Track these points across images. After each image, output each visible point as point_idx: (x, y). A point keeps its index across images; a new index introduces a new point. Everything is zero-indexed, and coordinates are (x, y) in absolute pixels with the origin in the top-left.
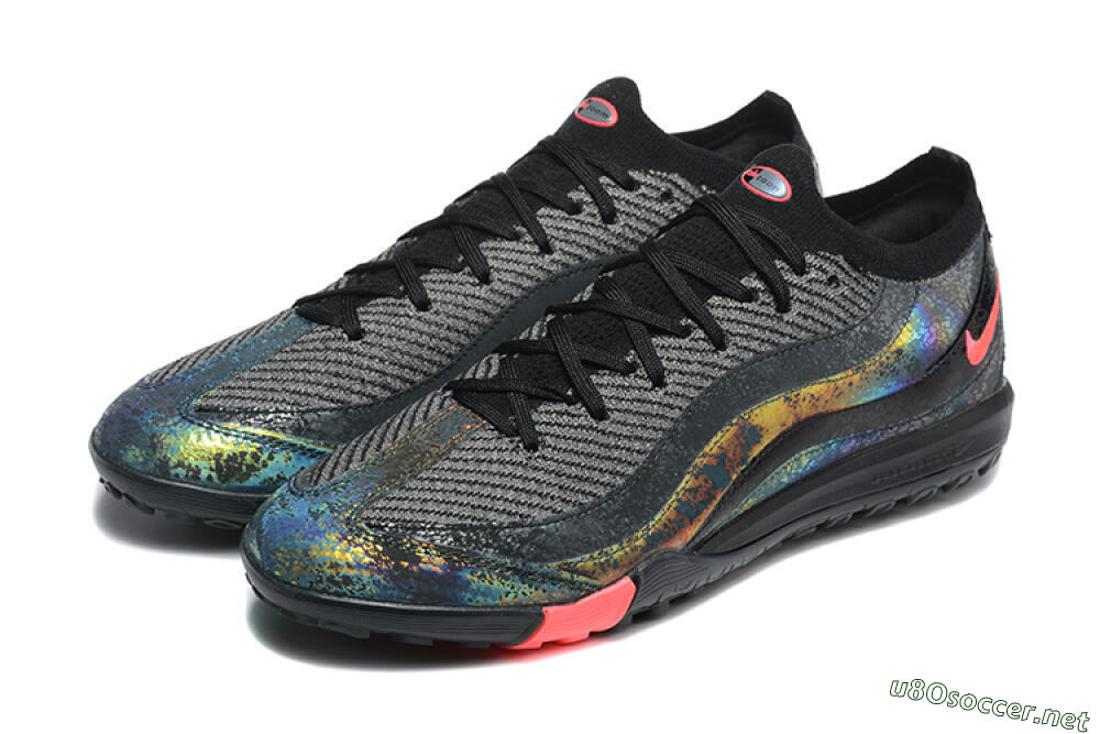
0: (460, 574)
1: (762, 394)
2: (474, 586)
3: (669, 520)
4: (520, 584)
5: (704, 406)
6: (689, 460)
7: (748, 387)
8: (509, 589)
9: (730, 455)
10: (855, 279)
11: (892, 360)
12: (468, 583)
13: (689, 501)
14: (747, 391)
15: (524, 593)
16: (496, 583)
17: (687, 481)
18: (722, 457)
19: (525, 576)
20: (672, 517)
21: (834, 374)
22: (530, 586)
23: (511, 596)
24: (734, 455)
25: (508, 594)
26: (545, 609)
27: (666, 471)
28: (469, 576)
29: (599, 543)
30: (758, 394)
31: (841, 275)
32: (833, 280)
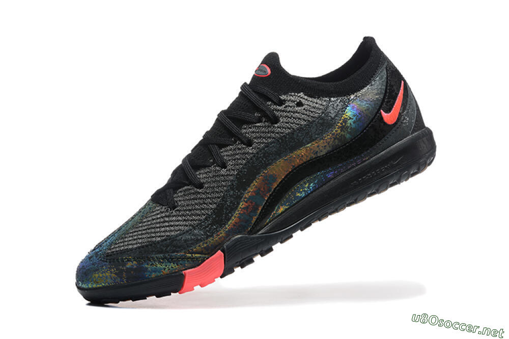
0: (143, 265)
1: (272, 161)
2: (149, 269)
3: (236, 223)
4: (169, 264)
5: (245, 171)
6: (241, 196)
7: (264, 159)
8: (164, 267)
9: (262, 189)
10: (311, 101)
11: (339, 131)
12: (147, 268)
13: (244, 213)
14: (264, 161)
15: (172, 267)
16: (159, 266)
17: (242, 205)
18: (258, 192)
19: (171, 260)
20: (236, 221)
21: (308, 144)
22: (174, 263)
23: (167, 269)
24: (264, 189)
25: (165, 269)
26: (183, 272)
27: (230, 203)
28: (146, 266)
29: (202, 239)
30: (270, 161)
31: (303, 101)
32: (300, 104)
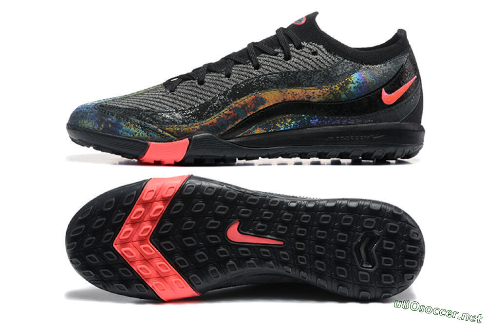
0: (121, 123)
1: (269, 87)
2: (124, 128)
3: (213, 123)
4: (141, 131)
5: (242, 86)
6: (229, 103)
7: (263, 83)
8: (136, 131)
9: (249, 106)
10: (326, 55)
11: (338, 89)
12: (122, 127)
13: (224, 118)
14: (263, 85)
15: (142, 134)
16: (132, 129)
17: (226, 111)
18: (244, 107)
19: (144, 128)
20: (215, 122)
21: (306, 87)
22: (145, 132)
23: (137, 135)
24: (251, 107)
25: (136, 133)
26: (150, 142)
27: (217, 105)
28: (123, 124)
29: (178, 123)
30: (267, 87)
31: (319, 52)
32: (315, 53)
